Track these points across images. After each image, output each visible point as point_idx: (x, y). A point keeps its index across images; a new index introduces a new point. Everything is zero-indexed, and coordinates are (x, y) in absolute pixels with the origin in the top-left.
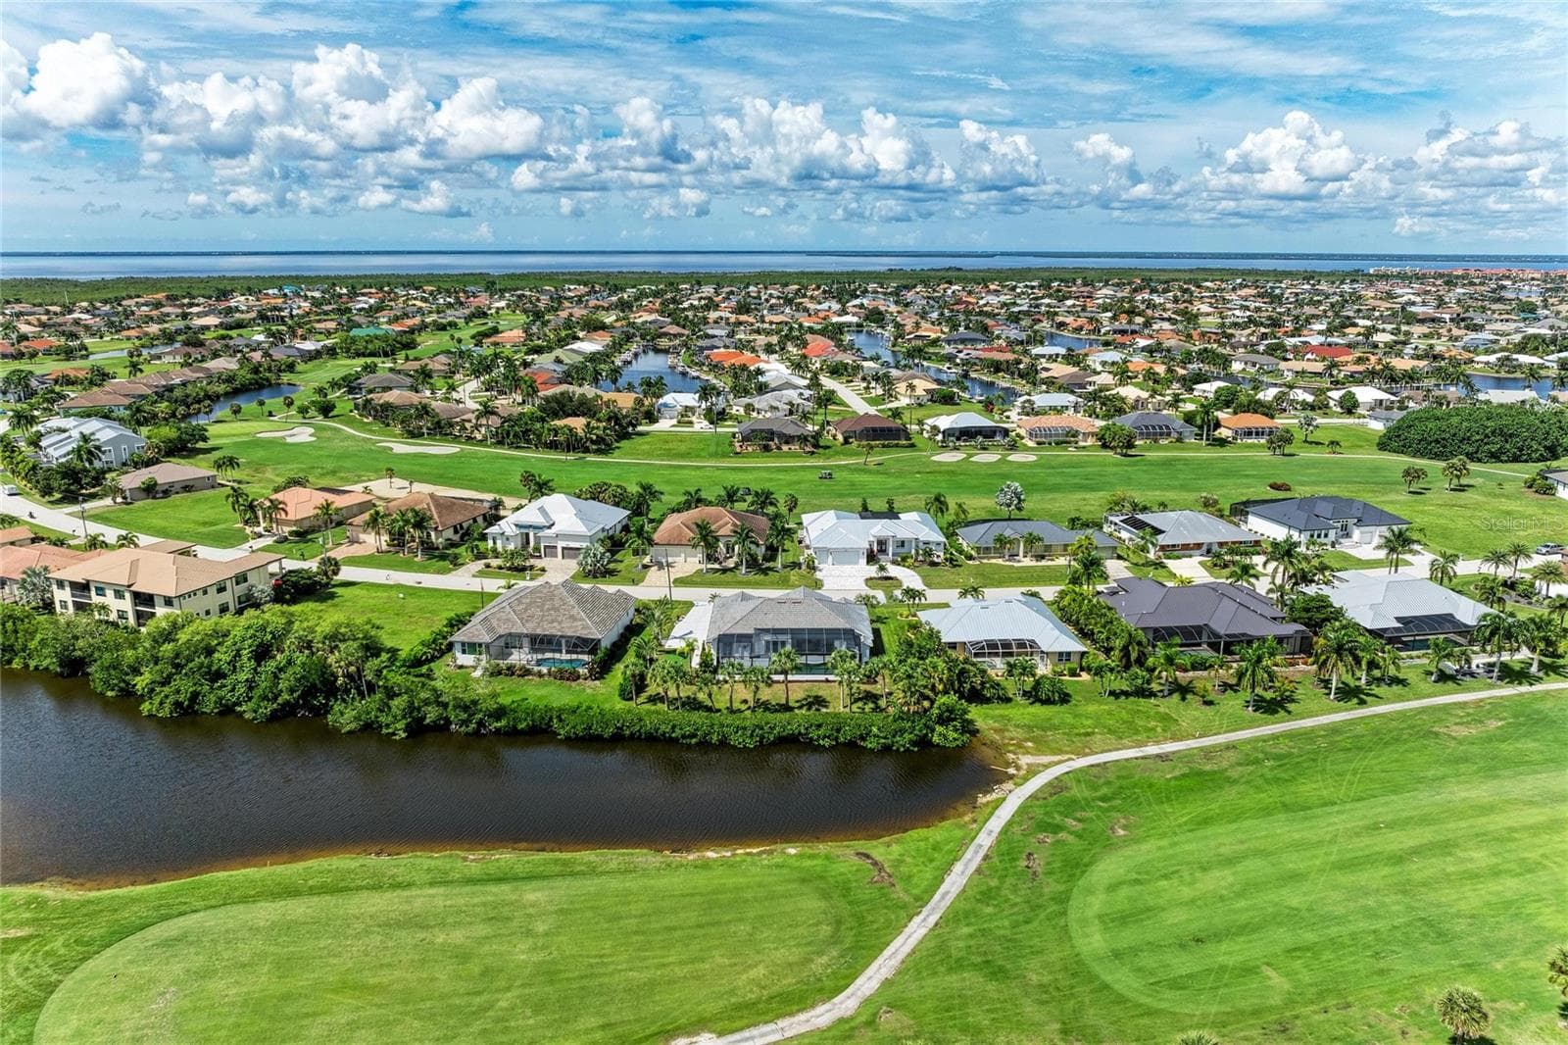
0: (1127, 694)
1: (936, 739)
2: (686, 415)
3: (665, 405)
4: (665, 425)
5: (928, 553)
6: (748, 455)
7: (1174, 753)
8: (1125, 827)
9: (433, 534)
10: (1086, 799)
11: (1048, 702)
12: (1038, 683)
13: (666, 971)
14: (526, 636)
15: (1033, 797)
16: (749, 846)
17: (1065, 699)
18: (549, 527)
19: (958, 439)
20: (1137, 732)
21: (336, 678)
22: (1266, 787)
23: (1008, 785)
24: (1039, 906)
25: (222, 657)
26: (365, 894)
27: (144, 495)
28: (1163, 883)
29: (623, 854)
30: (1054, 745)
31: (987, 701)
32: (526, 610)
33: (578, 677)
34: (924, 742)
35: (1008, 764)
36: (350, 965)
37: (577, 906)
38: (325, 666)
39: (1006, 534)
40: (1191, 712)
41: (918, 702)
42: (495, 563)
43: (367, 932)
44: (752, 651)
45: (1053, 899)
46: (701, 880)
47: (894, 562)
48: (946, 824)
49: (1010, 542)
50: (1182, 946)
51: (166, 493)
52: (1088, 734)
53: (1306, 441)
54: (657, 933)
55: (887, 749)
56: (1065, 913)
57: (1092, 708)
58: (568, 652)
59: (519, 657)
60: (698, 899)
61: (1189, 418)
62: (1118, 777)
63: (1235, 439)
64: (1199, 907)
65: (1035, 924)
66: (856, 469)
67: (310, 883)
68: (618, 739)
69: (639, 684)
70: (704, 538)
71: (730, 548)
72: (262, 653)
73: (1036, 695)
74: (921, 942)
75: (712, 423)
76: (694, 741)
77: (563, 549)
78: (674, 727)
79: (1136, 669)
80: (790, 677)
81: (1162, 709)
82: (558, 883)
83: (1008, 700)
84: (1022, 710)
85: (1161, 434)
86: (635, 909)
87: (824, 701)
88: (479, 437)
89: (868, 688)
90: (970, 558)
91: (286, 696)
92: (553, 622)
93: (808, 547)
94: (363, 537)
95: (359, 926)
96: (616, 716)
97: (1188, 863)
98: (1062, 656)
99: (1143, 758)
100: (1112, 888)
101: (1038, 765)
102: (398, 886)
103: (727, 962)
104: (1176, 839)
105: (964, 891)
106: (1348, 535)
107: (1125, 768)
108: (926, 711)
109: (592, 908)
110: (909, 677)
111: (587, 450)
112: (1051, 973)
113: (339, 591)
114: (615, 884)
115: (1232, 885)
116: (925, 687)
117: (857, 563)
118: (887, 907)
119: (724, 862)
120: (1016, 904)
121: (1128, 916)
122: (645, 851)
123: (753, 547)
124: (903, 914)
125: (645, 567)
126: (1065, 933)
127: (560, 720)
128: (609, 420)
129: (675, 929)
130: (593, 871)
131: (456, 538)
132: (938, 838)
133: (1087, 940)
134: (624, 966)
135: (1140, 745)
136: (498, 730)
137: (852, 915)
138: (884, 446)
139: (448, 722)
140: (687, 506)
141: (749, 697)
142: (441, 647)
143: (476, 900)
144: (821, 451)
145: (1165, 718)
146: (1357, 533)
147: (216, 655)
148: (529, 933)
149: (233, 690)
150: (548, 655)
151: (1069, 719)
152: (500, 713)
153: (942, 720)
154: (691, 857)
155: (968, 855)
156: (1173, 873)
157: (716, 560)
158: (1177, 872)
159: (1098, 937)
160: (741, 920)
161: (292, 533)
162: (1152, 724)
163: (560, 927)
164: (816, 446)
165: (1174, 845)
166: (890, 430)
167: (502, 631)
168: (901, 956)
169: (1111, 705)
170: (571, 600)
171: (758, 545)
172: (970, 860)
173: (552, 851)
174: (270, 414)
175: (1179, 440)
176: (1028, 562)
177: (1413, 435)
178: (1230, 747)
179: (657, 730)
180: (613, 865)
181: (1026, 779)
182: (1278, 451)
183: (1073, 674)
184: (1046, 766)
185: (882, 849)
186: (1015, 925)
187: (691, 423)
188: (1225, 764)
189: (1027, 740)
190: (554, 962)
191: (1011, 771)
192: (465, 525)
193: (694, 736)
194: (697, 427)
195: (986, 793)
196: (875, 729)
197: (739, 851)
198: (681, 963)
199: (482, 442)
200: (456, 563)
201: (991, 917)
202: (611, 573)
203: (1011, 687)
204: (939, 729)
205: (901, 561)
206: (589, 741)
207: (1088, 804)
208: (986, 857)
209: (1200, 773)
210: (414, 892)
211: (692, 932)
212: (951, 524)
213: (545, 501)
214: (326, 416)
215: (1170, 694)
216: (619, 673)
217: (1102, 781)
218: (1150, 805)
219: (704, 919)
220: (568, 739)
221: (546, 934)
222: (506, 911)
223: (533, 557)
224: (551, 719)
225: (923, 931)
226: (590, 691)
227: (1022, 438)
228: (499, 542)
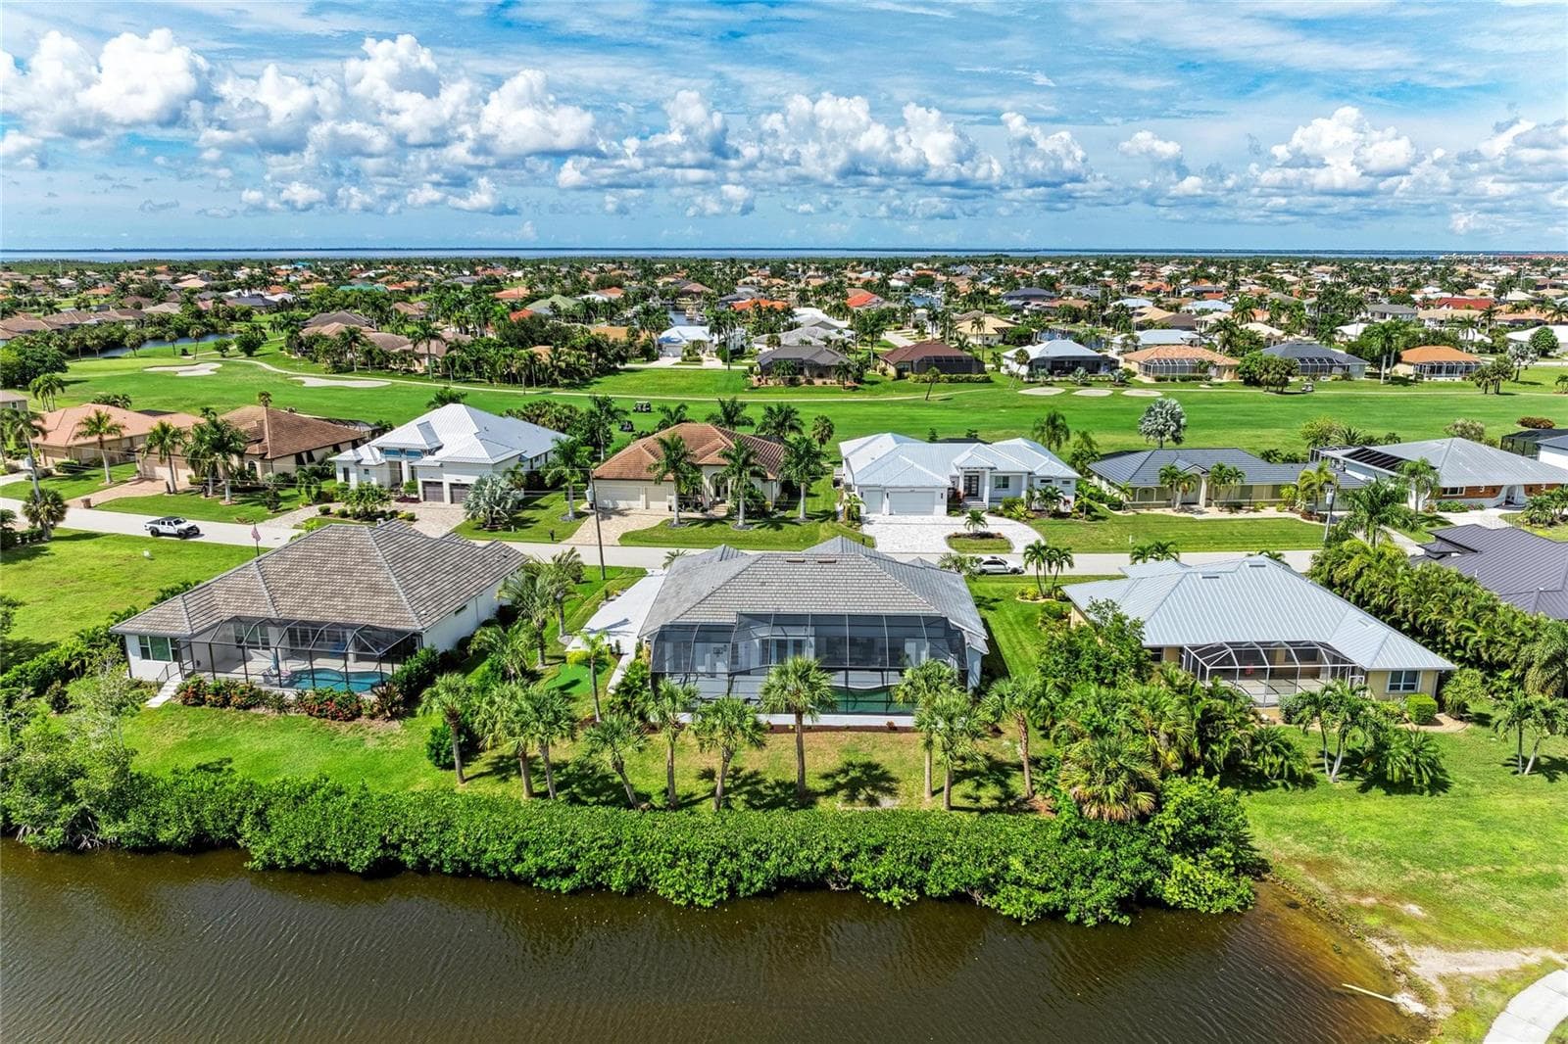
1: (1171, 892)
2: (693, 351)
3: (668, 340)
4: (665, 362)
5: (1050, 497)
6: (768, 391)
9: (258, 464)
11: (1404, 787)
12: (1380, 743)
17: (1434, 779)
18: (431, 452)
19: (1051, 373)
30: (1482, 916)
31: (1268, 784)
32: (288, 571)
33: (356, 713)
34: (1141, 901)
39: (1181, 466)
41: (1124, 798)
42: (337, 507)
44: (735, 659)
47: (993, 512)
49: (1190, 478)
53: (1516, 381)
55: (1050, 919)
57: (1509, 805)
58: (359, 658)
59: (254, 669)
63: (1419, 377)
66: (916, 404)
70: (673, 465)
71: (720, 489)
73: (1373, 770)
75: (724, 361)
77: (453, 486)
80: (808, 720)
84: (1348, 808)
85: (1322, 369)
87: (885, 777)
88: (420, 370)
90: (1119, 506)
93: (848, 488)
94: (159, 470)
101: (1478, 985)
108: (1144, 818)
110: (1099, 732)
111: (554, 384)
113: (57, 546)
116: (1141, 757)
117: (930, 513)
123: (757, 482)
125: (580, 515)
128: (588, 348)
138: (951, 380)
140: (661, 427)
144: (866, 386)
150: (317, 664)
151: (1475, 835)
153: (1186, 844)
157: (697, 506)
161: (58, 467)
164: (859, 380)
166: (959, 360)
167: (230, 612)
171: (765, 479)
174: (185, 353)
175: (1347, 377)
182: (1491, 389)
183: (1429, 720)
184: (1503, 990)
187: (700, 360)
189: (1401, 895)
191: (1410, 1004)
192: (317, 455)
193: (568, 872)
194: (706, 365)
196: (1016, 863)
199: (421, 377)
200: (276, 506)
202: (521, 524)
204: (1180, 865)
205: (1007, 509)
212: (1076, 457)
213: (436, 416)
214: (250, 355)
223: (403, 499)
226: (371, 744)
227: (1134, 374)
228: (353, 476)
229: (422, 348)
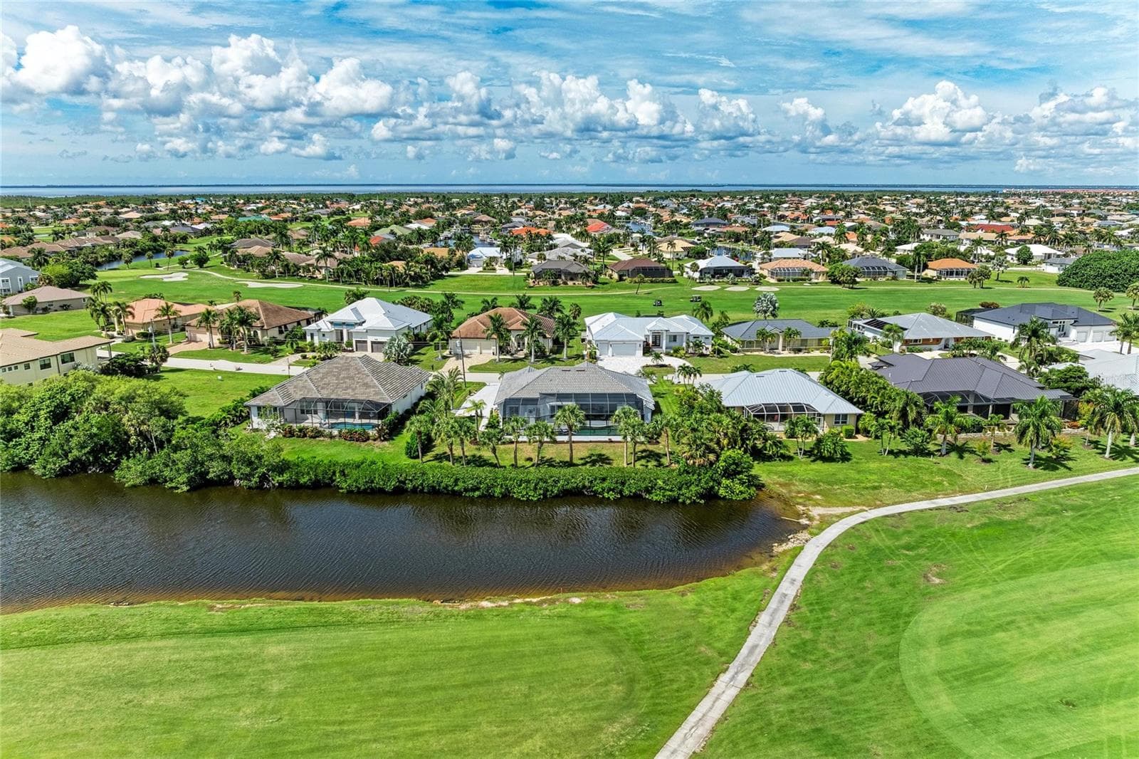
0: (905, 453)
1: (722, 492)
2: (490, 264)
3: (473, 256)
4: (472, 271)
5: (698, 345)
6: (539, 289)
7: (967, 504)
8: (939, 575)
9: (259, 332)
10: (889, 548)
11: (830, 459)
12: (819, 441)
13: (419, 742)
14: (320, 400)
15: (832, 545)
16: (529, 596)
17: (845, 457)
18: (361, 324)
19: (713, 277)
20: (924, 486)
21: (129, 437)
22: (1075, 536)
23: (803, 535)
24: (866, 662)
25: (21, 418)
26: (82, 647)
27: (26, 311)
28: (1000, 635)
29: (387, 604)
30: (843, 498)
31: (769, 458)
32: (322, 378)
33: (368, 439)
34: (710, 496)
35: (799, 516)
36: (25, 735)
37: (324, 661)
38: (118, 424)
39: (768, 329)
40: (971, 468)
41: (703, 455)
42: (310, 355)
43: (64, 692)
44: (538, 415)
45: (879, 653)
46: (474, 632)
47: (667, 354)
48: (744, 572)
49: (772, 335)
50: (1051, 710)
51: (46, 310)
52: (875, 488)
53: (997, 280)
54: (414, 694)
55: (673, 501)
56: (897, 669)
57: (873, 465)
58: (360, 417)
59: (314, 421)
60: (465, 654)
61: (902, 261)
62: (918, 527)
63: (939, 277)
64: (1053, 662)
65: (865, 684)
66: (630, 297)
67: (25, 634)
68: (400, 492)
69: (427, 444)
70: (497, 330)
71: (520, 343)
72: (60, 414)
73: (816, 454)
74: (732, 705)
75: (511, 269)
76: (477, 493)
77: (373, 343)
78: (457, 480)
79: (913, 429)
80: (574, 438)
81: (943, 466)
82: (309, 635)
83: (790, 458)
84: (804, 467)
85: (880, 274)
86: (390, 665)
87: (607, 459)
88: (320, 277)
89: (650, 447)
90: (735, 350)
91: (75, 453)
92: (347, 388)
93: (590, 342)
94: (199, 336)
95: (58, 684)
96: (399, 470)
97: (1023, 613)
98: (840, 418)
99: (937, 509)
100: (945, 640)
101: (831, 516)
102: (127, 638)
103: (496, 730)
104: (998, 587)
105: (774, 644)
106: (1065, 335)
107: (922, 518)
108: (711, 464)
109: (341, 663)
110: (694, 430)
111: (407, 285)
112: (899, 745)
113: (166, 375)
114: (373, 636)
115: (1082, 638)
116: (711, 440)
117: (634, 354)
118: (688, 664)
119: (499, 613)
120: (837, 660)
121: (973, 673)
122: (413, 600)
123: (541, 339)
124: (707, 671)
125: (445, 358)
126: (903, 696)
127: (343, 473)
128: (426, 262)
129: (435, 689)
130: (350, 622)
131: (281, 337)
132: (737, 587)
133: (932, 703)
134: (368, 736)
135: (930, 497)
136: (281, 484)
137: (648, 672)
138: (652, 282)
139: (232, 478)
140: (485, 310)
141: (534, 456)
142: (239, 416)
143: (209, 654)
144: (599, 285)
145: (948, 473)
146: (1073, 333)
147: (16, 416)
148: (260, 693)
149: (27, 449)
150: (341, 420)
151: (853, 474)
152: (282, 467)
153: (730, 473)
154: (463, 607)
155: (773, 604)
156: (1008, 623)
157: (508, 352)
158: (1013, 622)
159: (944, 698)
160: (514, 678)
161: (138, 335)
162: (937, 479)
163: (299, 686)
164: (595, 282)
165: (1000, 593)
166: (657, 269)
167: (298, 397)
168: (710, 723)
169: (890, 462)
170: (366, 371)
171: (545, 337)
172: (776, 611)
173: (311, 600)
174: (157, 266)
175: (894, 278)
176: (786, 354)
177: (1088, 271)
178: (1022, 499)
179: (439, 484)
180: (375, 615)
181: (821, 529)
182: (978, 286)
183: (850, 436)
184: (840, 517)
185: (676, 599)
186: (842, 685)
187: (494, 270)
188: (1023, 515)
189: (815, 493)
190: (282, 731)
191: (804, 521)
192: (290, 327)
193: (476, 489)
194: (499, 272)
195: (781, 542)
196: (660, 482)
197: (517, 601)
198: (440, 732)
199: (323, 280)
200: (276, 354)
201: (811, 675)
202: (415, 362)
203: (792, 446)
204: (725, 482)
205: (676, 352)
206: (371, 494)
207: (893, 552)
208: (793, 607)
209: (1001, 523)
210: (142, 644)
211: (454, 692)
212: (716, 325)
213: (358, 304)
214: (201, 267)
215: (947, 453)
216: (406, 436)
217: (901, 530)
218: (959, 553)
219: (471, 678)
220: (350, 492)
221: (281, 695)
222: (239, 667)
223: (345, 350)
224: (334, 473)
225: (732, 692)
226: (377, 450)
227: (765, 277)
228: (316, 338)
229: (322, 263)
